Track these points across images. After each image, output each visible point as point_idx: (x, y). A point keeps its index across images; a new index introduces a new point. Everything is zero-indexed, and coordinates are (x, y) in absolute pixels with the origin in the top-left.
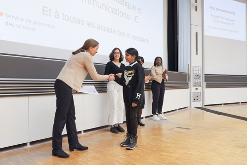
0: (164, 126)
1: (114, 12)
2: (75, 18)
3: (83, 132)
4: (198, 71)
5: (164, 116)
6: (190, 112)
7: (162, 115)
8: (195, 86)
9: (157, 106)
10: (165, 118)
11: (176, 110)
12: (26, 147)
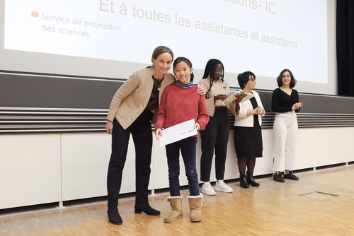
2: (155, 13)
3: (153, 192)
12: (58, 208)
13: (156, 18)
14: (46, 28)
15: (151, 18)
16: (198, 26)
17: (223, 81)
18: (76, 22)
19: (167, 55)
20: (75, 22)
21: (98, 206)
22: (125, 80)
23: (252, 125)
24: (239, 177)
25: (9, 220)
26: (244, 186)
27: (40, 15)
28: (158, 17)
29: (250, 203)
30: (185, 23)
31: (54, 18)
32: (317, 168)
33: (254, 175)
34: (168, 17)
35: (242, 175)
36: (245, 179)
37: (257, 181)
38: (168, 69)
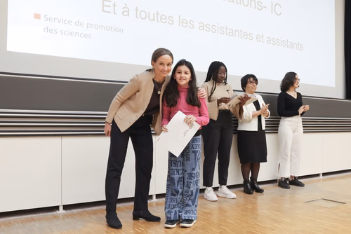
2: (158, 14)
3: (154, 197)
12: (58, 212)
13: (159, 19)
14: (48, 30)
15: (154, 20)
16: (201, 28)
17: (226, 84)
18: (79, 24)
19: (167, 57)
20: (77, 24)
21: (98, 210)
22: (126, 82)
23: (256, 129)
24: (242, 183)
25: (10, 223)
26: (247, 192)
27: (42, 17)
28: (161, 19)
29: (254, 210)
30: (189, 24)
31: (56, 20)
32: (324, 174)
33: (258, 181)
34: (171, 18)
35: (246, 181)
36: (248, 185)
37: (261, 187)
38: (169, 71)
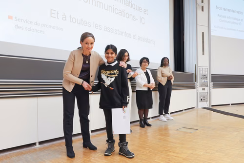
0: (171, 126)
1: (120, 14)
4: (205, 71)
5: (171, 116)
6: (197, 112)
7: (168, 116)
8: (201, 86)
9: (164, 107)
10: (172, 118)
11: (182, 110)
12: (35, 146)
23: (146, 89)
26: (142, 126)
